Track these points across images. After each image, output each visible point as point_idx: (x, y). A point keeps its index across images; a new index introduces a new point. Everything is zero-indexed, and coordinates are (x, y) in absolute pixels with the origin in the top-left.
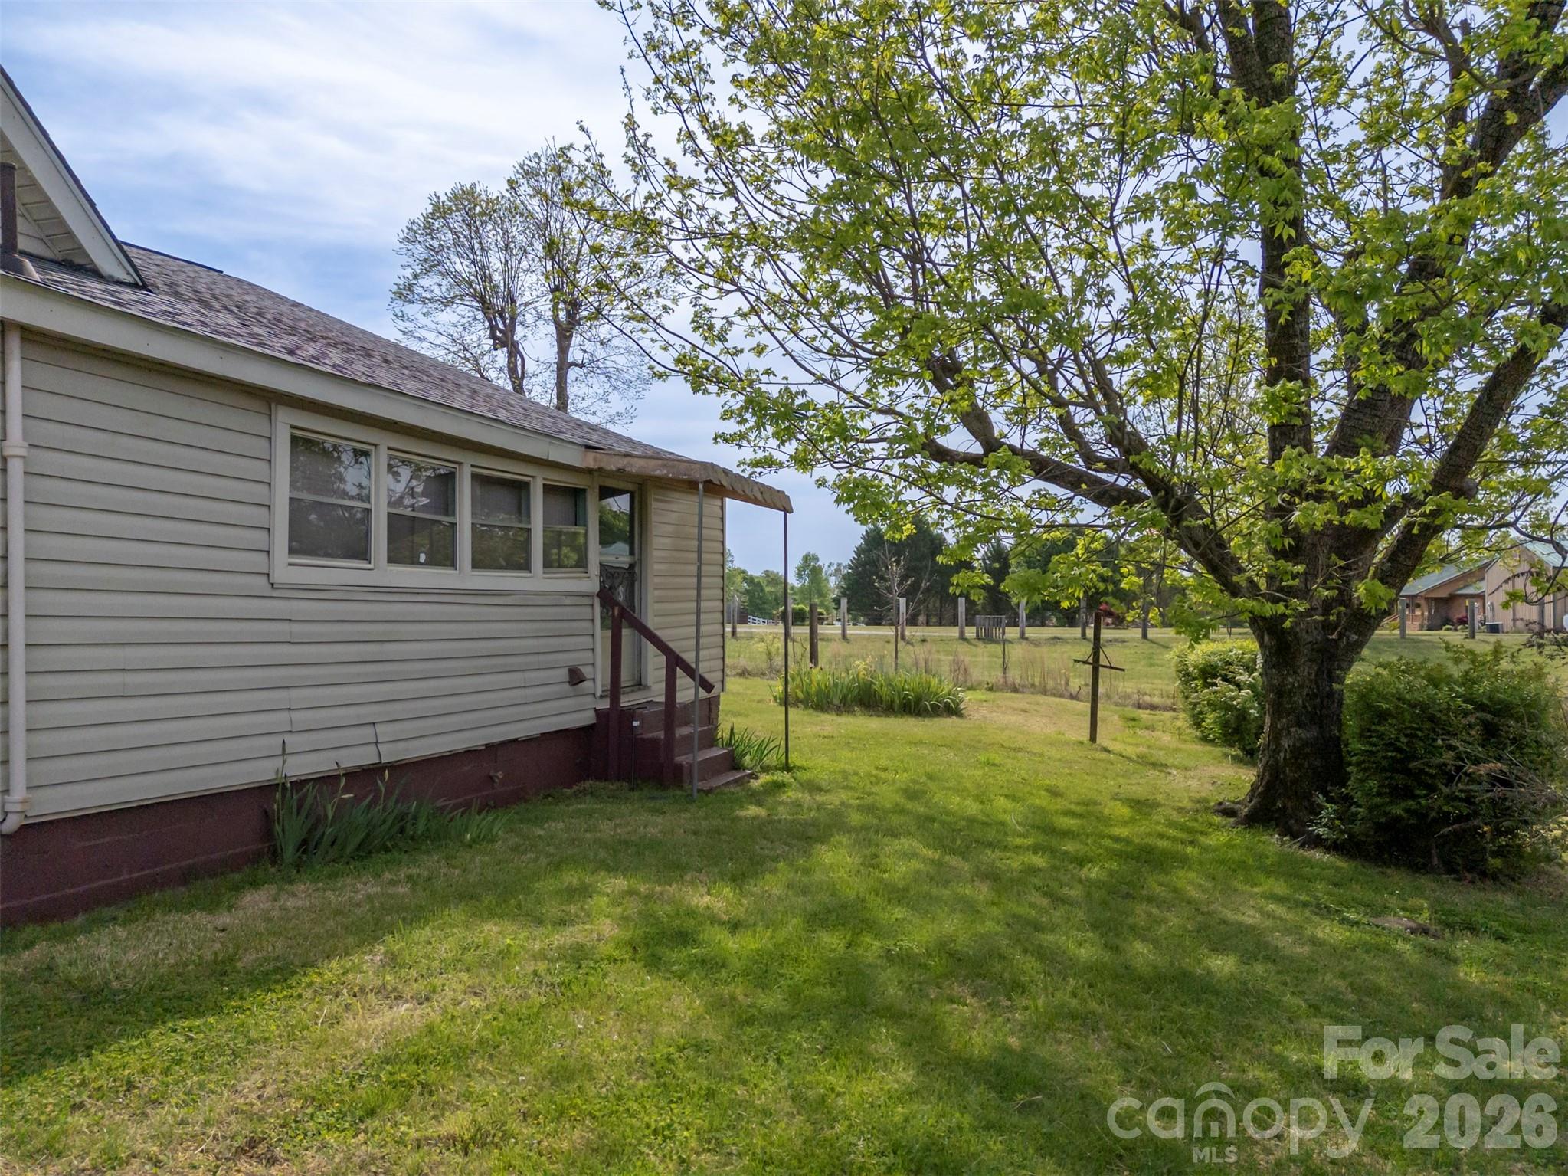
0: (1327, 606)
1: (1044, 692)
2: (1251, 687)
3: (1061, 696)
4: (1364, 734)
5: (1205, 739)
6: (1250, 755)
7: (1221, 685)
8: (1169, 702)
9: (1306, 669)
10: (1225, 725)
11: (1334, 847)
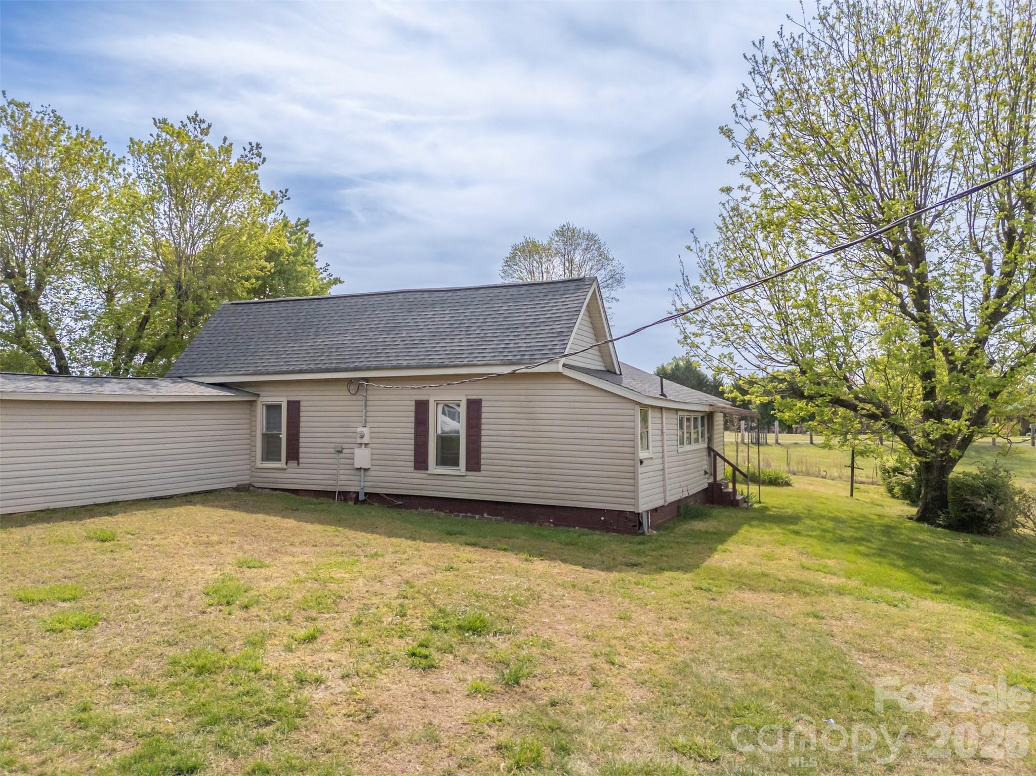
0: (942, 455)
1: (808, 474)
2: (912, 476)
3: (817, 477)
4: (953, 494)
5: (893, 496)
6: (913, 503)
7: (900, 476)
8: (870, 480)
9: (935, 473)
10: (903, 491)
11: (945, 527)
